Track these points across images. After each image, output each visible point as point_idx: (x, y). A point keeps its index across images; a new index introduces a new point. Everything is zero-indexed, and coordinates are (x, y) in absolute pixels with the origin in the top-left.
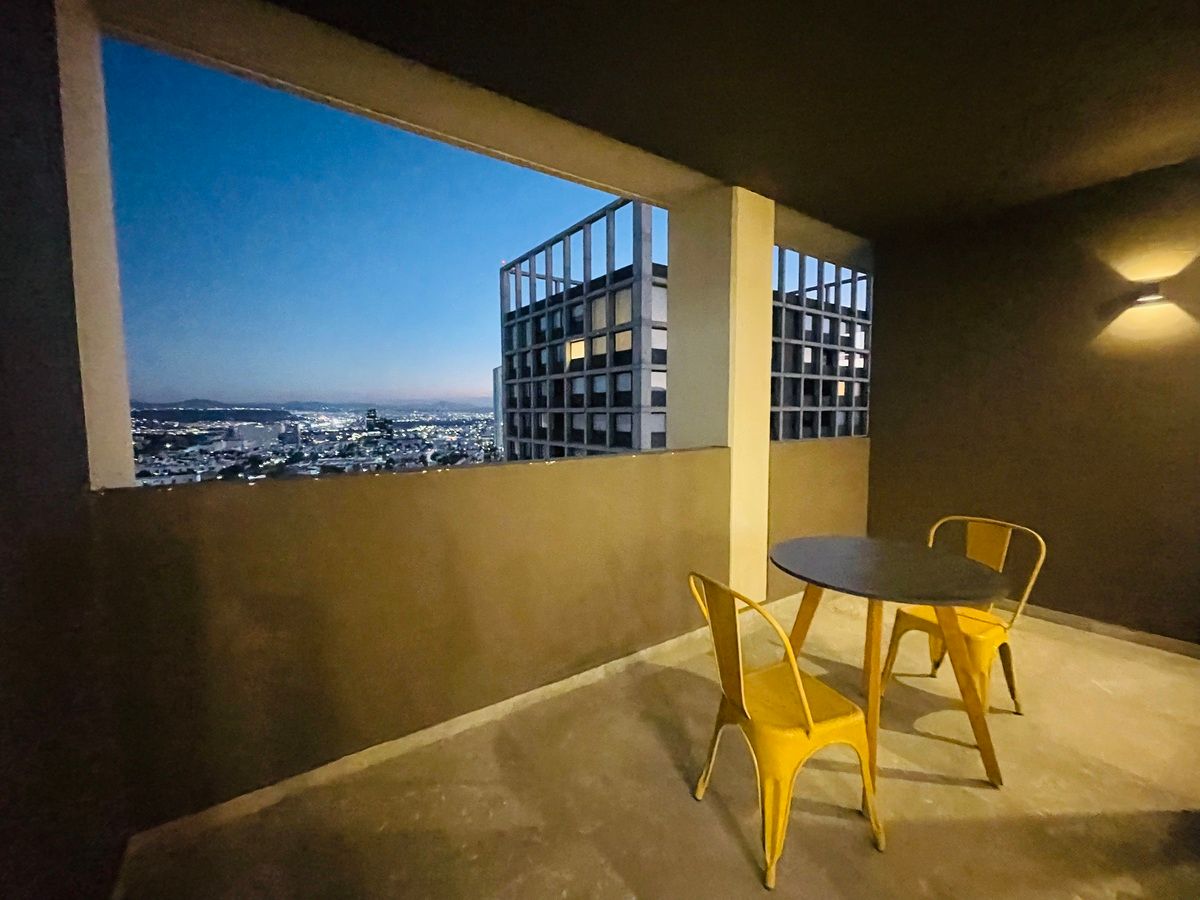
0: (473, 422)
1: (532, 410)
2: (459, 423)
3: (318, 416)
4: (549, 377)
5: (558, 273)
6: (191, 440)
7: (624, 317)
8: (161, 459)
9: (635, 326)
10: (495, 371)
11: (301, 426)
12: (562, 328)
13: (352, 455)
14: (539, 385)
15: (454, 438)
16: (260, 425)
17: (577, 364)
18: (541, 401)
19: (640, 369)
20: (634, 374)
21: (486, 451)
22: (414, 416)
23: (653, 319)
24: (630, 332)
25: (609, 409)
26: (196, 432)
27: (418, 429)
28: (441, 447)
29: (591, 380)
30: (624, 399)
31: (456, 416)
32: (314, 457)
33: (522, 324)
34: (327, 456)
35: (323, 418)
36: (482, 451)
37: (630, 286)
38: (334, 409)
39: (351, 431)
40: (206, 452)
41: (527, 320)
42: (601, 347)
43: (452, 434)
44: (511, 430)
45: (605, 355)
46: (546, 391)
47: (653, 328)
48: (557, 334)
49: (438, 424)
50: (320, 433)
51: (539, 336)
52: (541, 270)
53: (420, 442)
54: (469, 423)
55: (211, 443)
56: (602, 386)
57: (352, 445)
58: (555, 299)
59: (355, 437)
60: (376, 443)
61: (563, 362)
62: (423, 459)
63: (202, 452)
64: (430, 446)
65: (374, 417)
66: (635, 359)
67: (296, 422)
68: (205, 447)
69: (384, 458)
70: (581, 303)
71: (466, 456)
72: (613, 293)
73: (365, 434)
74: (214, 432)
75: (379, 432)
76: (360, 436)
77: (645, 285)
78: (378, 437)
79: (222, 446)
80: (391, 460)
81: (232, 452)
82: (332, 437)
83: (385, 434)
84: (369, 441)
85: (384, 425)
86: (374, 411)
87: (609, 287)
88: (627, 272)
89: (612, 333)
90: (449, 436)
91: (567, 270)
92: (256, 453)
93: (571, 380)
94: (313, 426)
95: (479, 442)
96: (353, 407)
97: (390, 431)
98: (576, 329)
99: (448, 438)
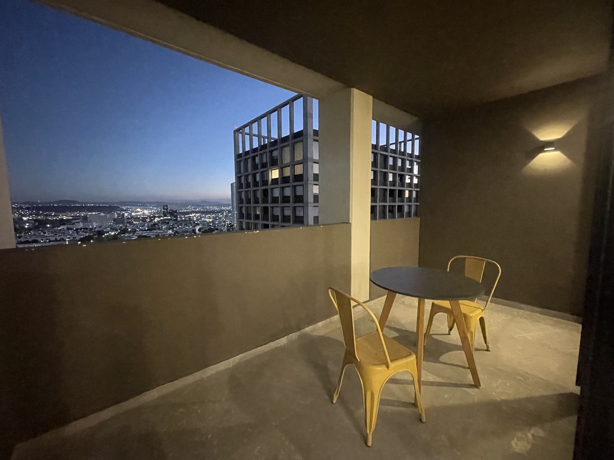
0: (221, 212)
1: (252, 205)
2: (213, 212)
3: (137, 208)
4: (261, 188)
5: (264, 133)
6: (62, 222)
7: (299, 157)
8: (45, 233)
9: (304, 162)
10: (232, 185)
11: (126, 214)
12: (267, 162)
13: (155, 229)
14: (255, 192)
15: (211, 220)
16: (102, 214)
17: (275, 181)
18: (256, 201)
19: (307, 184)
20: (305, 187)
21: (228, 227)
22: (190, 208)
23: (314, 158)
24: (302, 165)
25: (291, 204)
26: (65, 218)
27: (191, 215)
28: (204, 225)
29: (283, 189)
30: (299, 199)
31: (212, 208)
32: (134, 231)
33: (246, 160)
34: (141, 230)
35: (139, 210)
36: (226, 227)
37: (302, 141)
38: (144, 205)
39: (154, 217)
40: (71, 229)
41: (249, 158)
42: (287, 172)
43: (210, 218)
44: (241, 216)
45: (289, 177)
46: (259, 195)
47: (314, 163)
48: (264, 165)
49: (203, 213)
50: (137, 218)
51: (255, 167)
52: (255, 132)
53: (192, 222)
54: (218, 212)
55: (74, 224)
56: (288, 192)
57: (155, 224)
58: (263, 147)
59: (156, 220)
60: (168, 223)
61: (267, 181)
62: (194, 231)
63: (68, 229)
64: (198, 224)
65: (167, 209)
66: (305, 179)
67: (123, 213)
68: (70, 226)
69: (173, 231)
70: (276, 149)
71: (217, 229)
72: (294, 144)
73: (161, 218)
74: (75, 218)
75: (169, 217)
76: (159, 220)
77: (310, 141)
78: (169, 220)
79: (81, 225)
80: (176, 232)
81: (87, 229)
82: (144, 220)
83: (173, 218)
84: (164, 222)
85: (173, 213)
86: (167, 206)
87: (291, 141)
88: (300, 134)
89: (293, 164)
90: (208, 219)
91: (269, 131)
92: (100, 229)
93: (272, 189)
94: (133, 214)
95: (225, 222)
96: (157, 204)
97: (176, 217)
98: (274, 163)
99: (208, 220)
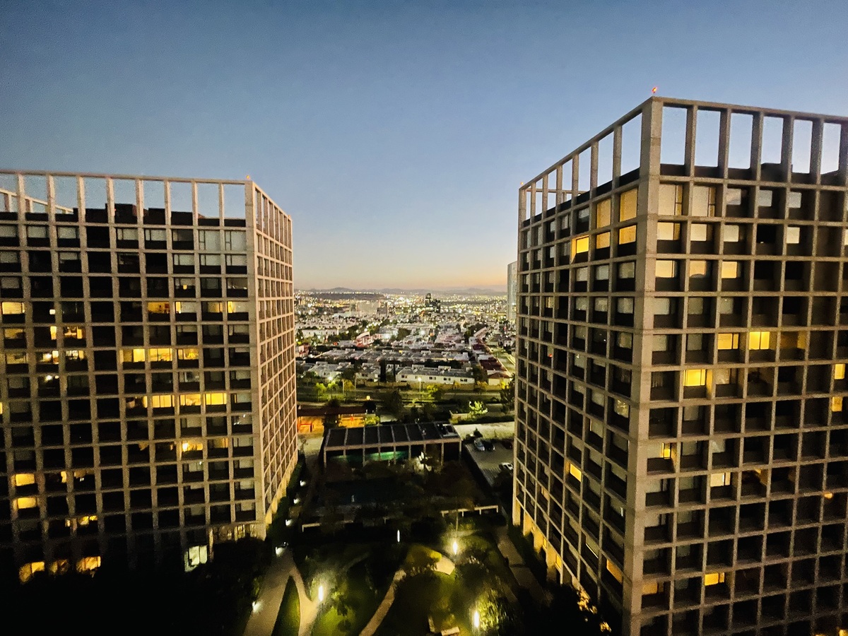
0: (493, 302)
1: (541, 294)
2: (483, 303)
3: (399, 297)
4: (556, 268)
6: (336, 310)
8: (322, 320)
9: (639, 222)
10: (509, 266)
11: (389, 304)
13: (416, 322)
14: (547, 274)
15: (479, 314)
16: (368, 302)
17: (581, 257)
18: (548, 288)
19: (644, 259)
22: (455, 298)
23: (659, 214)
24: (634, 227)
26: (338, 306)
27: (456, 306)
28: (470, 319)
29: (594, 269)
30: (628, 286)
31: (482, 298)
32: (395, 323)
33: (535, 229)
34: (402, 322)
35: (401, 299)
36: (498, 323)
37: (636, 187)
38: (407, 293)
39: (416, 307)
40: (342, 317)
41: (539, 226)
42: (605, 241)
43: (478, 311)
44: (523, 309)
45: (608, 248)
46: (554, 279)
47: (659, 221)
48: (564, 233)
49: (469, 303)
50: (399, 308)
51: (549, 236)
53: (457, 315)
55: (344, 312)
56: (604, 274)
57: (416, 316)
58: (564, 206)
59: (418, 310)
60: (430, 315)
61: (568, 258)
62: (458, 327)
63: (340, 317)
64: (463, 318)
65: (430, 298)
66: (639, 250)
67: (387, 301)
68: (341, 315)
69: (435, 324)
70: (587, 207)
72: (619, 195)
73: (424, 309)
74: (346, 306)
75: (432, 308)
76: (421, 311)
77: (653, 184)
78: (431, 311)
79: (349, 314)
80: (438, 326)
81: (353, 318)
82: (405, 310)
83: (436, 309)
84: (426, 314)
85: (435, 303)
86: (430, 294)
87: (615, 190)
89: (616, 228)
90: (475, 311)
91: (575, 181)
92: (365, 319)
93: (576, 270)
94: (395, 303)
96: (420, 292)
97: (439, 308)
98: (581, 227)
99: (475, 313)
